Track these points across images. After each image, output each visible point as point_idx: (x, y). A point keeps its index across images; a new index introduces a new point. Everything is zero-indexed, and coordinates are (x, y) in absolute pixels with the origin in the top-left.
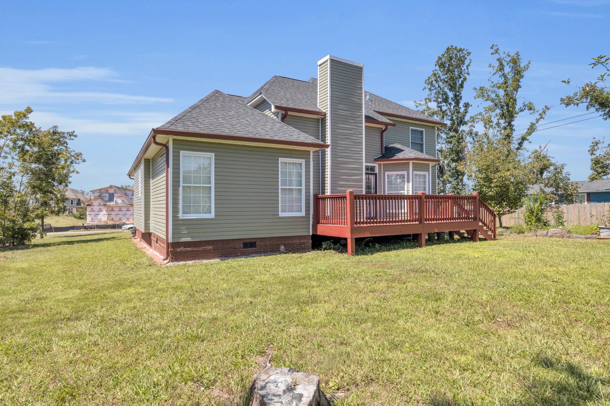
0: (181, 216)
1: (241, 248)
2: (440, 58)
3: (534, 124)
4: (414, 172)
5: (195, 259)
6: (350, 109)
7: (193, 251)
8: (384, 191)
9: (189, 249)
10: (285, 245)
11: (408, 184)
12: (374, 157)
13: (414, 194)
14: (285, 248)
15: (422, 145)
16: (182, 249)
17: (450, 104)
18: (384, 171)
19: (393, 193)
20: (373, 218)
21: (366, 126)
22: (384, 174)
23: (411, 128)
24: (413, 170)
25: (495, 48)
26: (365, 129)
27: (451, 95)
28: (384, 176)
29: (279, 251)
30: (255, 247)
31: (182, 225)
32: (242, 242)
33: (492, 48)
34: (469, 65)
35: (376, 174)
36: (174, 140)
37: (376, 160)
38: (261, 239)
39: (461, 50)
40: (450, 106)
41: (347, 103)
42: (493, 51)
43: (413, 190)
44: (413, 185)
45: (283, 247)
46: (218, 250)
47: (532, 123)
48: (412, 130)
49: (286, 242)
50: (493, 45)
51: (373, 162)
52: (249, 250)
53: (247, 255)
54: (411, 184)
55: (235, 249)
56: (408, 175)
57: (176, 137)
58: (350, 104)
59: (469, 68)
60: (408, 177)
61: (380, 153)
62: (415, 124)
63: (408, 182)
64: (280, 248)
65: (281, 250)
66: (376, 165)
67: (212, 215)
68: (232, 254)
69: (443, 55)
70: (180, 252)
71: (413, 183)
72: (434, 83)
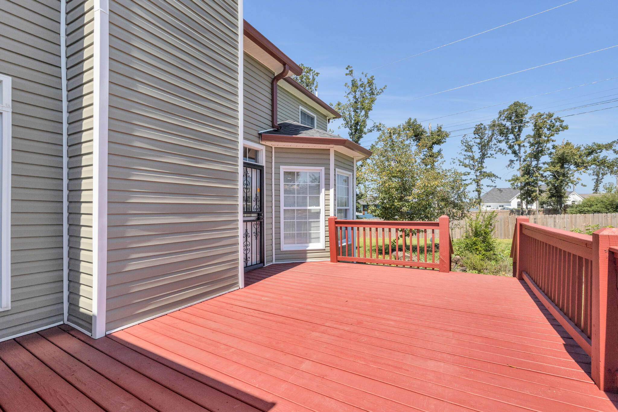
3: (374, 146)
4: (336, 169)
8: (277, 206)
11: (327, 192)
12: (259, 129)
18: (278, 163)
22: (277, 169)
23: (300, 107)
24: (335, 166)
25: (350, 69)
28: (278, 174)
33: (347, 69)
35: (261, 169)
37: (261, 136)
42: (348, 72)
43: (335, 205)
44: (335, 195)
47: (372, 144)
48: (301, 111)
50: (349, 66)
51: (257, 139)
54: (332, 191)
56: (327, 174)
60: (327, 179)
61: (270, 123)
62: (306, 104)
63: (327, 188)
66: (260, 147)
71: (335, 190)
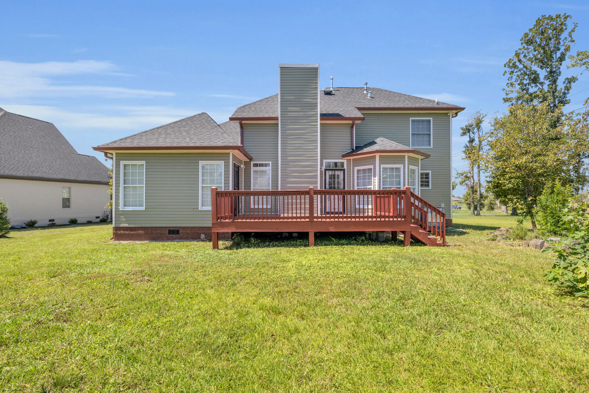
0: (121, 208)
1: (166, 234)
2: (526, 35)
4: (382, 165)
5: (130, 240)
6: (303, 110)
7: (129, 234)
8: (353, 187)
9: (127, 232)
10: (205, 234)
12: (341, 153)
13: (381, 189)
14: (205, 236)
15: (430, 135)
16: (122, 232)
17: (542, 84)
18: (354, 166)
19: (362, 188)
20: (341, 213)
21: (321, 124)
22: (353, 169)
23: (411, 119)
24: (380, 164)
26: (321, 126)
27: (542, 73)
28: (353, 171)
29: (200, 238)
30: (179, 234)
31: (122, 215)
32: (167, 229)
34: (573, 31)
35: (344, 170)
36: (116, 153)
37: (344, 156)
38: (184, 228)
39: (558, 16)
40: (542, 86)
41: (299, 105)
43: (380, 185)
44: (380, 179)
45: (204, 236)
46: (148, 234)
48: (412, 121)
49: (207, 232)
51: (342, 158)
52: (173, 236)
53: (172, 240)
54: (377, 178)
55: (161, 234)
56: (374, 169)
57: (117, 151)
58: (301, 105)
59: (574, 35)
60: (375, 171)
61: (350, 148)
62: (419, 113)
63: (375, 177)
64: (200, 236)
65: (202, 238)
66: (345, 161)
67: (143, 208)
68: (159, 238)
69: (531, 30)
70: (120, 234)
71: (380, 177)
72: (518, 64)
